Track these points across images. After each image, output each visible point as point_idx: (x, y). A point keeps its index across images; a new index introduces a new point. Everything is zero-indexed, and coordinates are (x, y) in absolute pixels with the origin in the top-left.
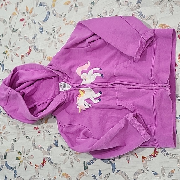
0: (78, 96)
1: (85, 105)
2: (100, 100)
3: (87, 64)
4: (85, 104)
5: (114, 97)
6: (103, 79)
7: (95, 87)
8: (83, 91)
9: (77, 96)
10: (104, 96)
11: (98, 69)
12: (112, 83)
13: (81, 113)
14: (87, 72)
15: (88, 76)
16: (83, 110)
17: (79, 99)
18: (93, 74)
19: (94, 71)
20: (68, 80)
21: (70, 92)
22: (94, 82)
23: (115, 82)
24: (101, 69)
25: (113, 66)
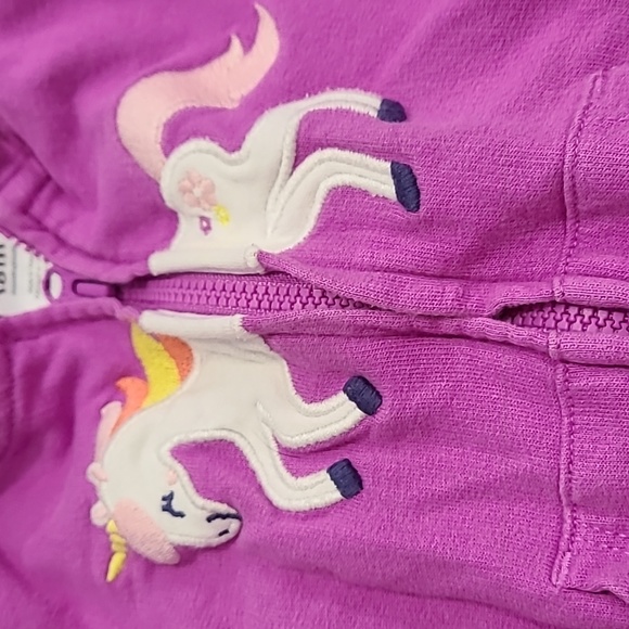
0: (119, 395)
1: (167, 509)
2: (349, 480)
3: (249, 43)
4: (169, 498)
5: (521, 464)
6: (412, 230)
7: (299, 313)
8: (178, 349)
9: (110, 388)
10: (397, 434)
11: (365, 103)
12: (521, 294)
13: (126, 581)
14: (229, 129)
15: (236, 180)
16: (150, 566)
17: (118, 424)
18: (297, 161)
19: (311, 121)
20: (37, 209)
21: (44, 340)
22: (297, 254)
23: (558, 288)
24: (393, 111)
25: (556, 78)
